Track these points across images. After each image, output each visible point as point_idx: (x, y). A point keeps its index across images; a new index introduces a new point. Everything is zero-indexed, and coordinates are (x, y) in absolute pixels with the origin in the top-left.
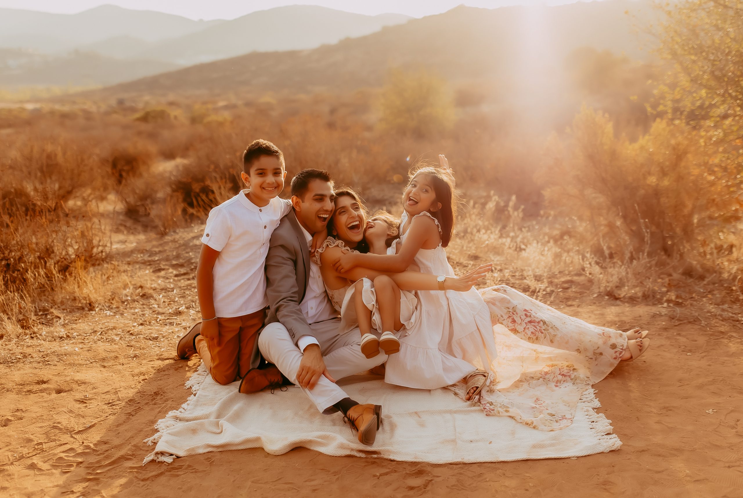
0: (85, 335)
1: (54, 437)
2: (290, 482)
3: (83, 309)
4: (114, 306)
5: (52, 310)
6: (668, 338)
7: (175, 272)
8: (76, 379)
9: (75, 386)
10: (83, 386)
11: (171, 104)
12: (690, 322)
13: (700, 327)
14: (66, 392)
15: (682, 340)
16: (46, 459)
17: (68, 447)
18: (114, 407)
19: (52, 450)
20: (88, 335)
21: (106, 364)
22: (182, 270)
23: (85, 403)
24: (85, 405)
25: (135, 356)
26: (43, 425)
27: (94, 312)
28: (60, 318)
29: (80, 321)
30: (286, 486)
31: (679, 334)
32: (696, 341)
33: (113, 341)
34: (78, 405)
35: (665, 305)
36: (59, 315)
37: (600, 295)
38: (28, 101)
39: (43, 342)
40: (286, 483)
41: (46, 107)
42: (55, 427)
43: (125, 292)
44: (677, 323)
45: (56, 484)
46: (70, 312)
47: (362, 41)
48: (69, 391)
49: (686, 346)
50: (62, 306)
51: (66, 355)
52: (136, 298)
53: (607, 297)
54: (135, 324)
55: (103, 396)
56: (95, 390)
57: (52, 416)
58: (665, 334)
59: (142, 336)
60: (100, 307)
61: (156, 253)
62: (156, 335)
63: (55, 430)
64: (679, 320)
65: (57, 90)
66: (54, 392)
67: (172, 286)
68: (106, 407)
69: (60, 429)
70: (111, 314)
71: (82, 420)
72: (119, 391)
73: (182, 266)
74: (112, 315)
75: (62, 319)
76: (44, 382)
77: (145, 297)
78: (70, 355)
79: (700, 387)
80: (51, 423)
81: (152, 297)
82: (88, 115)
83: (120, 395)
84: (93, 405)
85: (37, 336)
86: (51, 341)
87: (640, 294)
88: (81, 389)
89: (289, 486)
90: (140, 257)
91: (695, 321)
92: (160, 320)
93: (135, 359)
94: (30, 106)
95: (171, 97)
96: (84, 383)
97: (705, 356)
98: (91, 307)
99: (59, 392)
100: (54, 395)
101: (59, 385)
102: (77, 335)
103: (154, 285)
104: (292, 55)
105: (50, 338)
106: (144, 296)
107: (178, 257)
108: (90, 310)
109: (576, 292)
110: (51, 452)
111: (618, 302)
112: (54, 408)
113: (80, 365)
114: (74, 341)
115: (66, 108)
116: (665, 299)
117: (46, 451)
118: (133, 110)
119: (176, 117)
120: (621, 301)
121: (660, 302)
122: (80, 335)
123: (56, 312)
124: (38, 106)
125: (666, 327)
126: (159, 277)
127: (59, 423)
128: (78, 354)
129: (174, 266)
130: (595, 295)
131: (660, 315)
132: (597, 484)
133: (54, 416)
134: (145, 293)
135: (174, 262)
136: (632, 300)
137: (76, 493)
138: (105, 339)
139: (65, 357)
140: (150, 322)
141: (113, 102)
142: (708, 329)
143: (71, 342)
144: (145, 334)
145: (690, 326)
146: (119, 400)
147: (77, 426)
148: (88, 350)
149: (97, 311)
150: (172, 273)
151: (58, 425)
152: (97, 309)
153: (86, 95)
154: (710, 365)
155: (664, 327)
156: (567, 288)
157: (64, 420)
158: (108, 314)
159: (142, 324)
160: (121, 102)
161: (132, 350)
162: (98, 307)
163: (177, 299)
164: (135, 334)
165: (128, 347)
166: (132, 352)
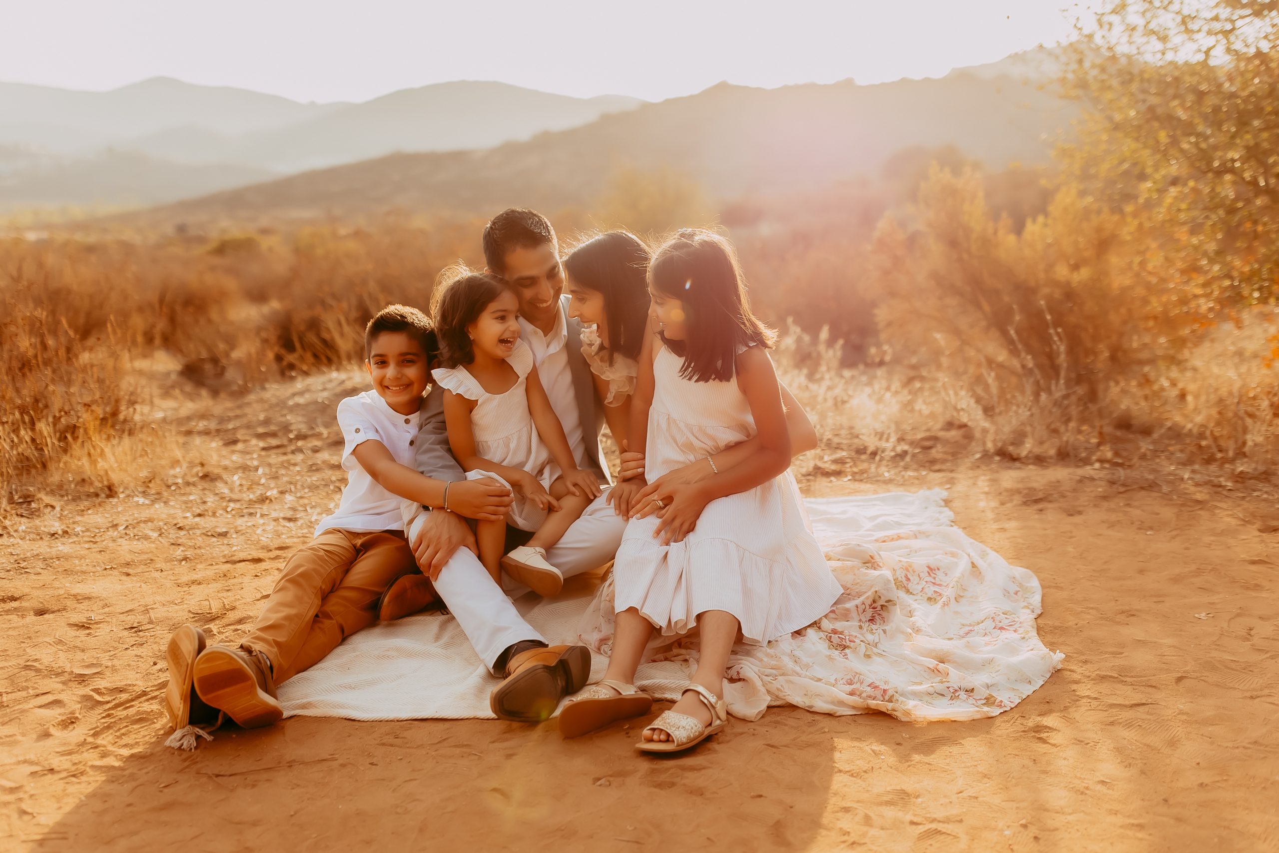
0: (97, 531)
1: (24, 684)
2: (465, 743)
3: (97, 495)
4: (153, 492)
5: (39, 495)
6: (1109, 510)
7: (262, 444)
8: (73, 592)
9: (69, 603)
10: (86, 603)
11: (265, 231)
12: (1142, 488)
13: (1160, 495)
14: (53, 612)
15: (1136, 513)
16: (6, 719)
17: (50, 698)
18: (141, 633)
19: (19, 704)
20: (102, 530)
21: (130, 571)
22: (274, 442)
23: (88, 628)
24: (88, 631)
25: (185, 559)
26: (6, 664)
27: (116, 500)
28: (53, 507)
29: (90, 512)
30: (458, 751)
31: (1128, 505)
32: (1158, 514)
33: (146, 538)
34: (72, 632)
35: (1097, 465)
36: (54, 503)
37: (986, 456)
38: (30, 228)
39: (20, 541)
40: (456, 746)
41: (61, 236)
42: (27, 667)
43: (172, 472)
44: (1122, 489)
45: (21, 758)
46: (74, 500)
47: (569, 137)
48: (59, 611)
49: (1142, 522)
50: (59, 490)
51: (58, 558)
52: (191, 480)
53: (997, 458)
54: (188, 515)
55: (123, 617)
56: (107, 610)
57: (24, 650)
58: (1105, 504)
59: (198, 532)
60: (127, 492)
61: (229, 419)
62: (224, 530)
63: (28, 672)
64: (1123, 485)
65: (78, 210)
66: (32, 613)
67: (256, 463)
68: (126, 633)
69: (38, 670)
70: (147, 502)
71: (79, 655)
72: (152, 609)
73: (274, 435)
74: (148, 505)
75: (58, 509)
76: (13, 599)
77: (207, 479)
78: (67, 559)
79: (1176, 580)
80: (22, 662)
81: (220, 478)
82: (128, 248)
83: (152, 614)
84: (103, 632)
85: (9, 533)
86: (34, 540)
87: (1052, 452)
88: (83, 608)
89: (464, 750)
90: (202, 425)
91: (1151, 486)
92: (232, 510)
93: (183, 563)
94: (31, 236)
95: (264, 221)
96: (89, 598)
97: (1177, 535)
98: (111, 491)
99: (41, 613)
100: (31, 618)
101: (41, 603)
102: (83, 532)
103: (226, 462)
104: (458, 157)
105: (32, 536)
106: (205, 477)
107: (267, 422)
108: (108, 496)
109: (945, 453)
110: (16, 708)
111: (1017, 464)
112: (30, 638)
113: (83, 572)
114: (76, 539)
115: (92, 239)
116: (1094, 458)
117: (8, 706)
118: (201, 240)
119: (270, 249)
120: (1023, 463)
121: (1086, 462)
122: (88, 530)
123: (48, 499)
124: (45, 235)
125: (1106, 494)
126: (233, 452)
127: (36, 660)
128: (81, 558)
129: (260, 436)
130: (978, 456)
131: (1092, 479)
132: (1024, 731)
133: (28, 650)
134: (208, 472)
135: (261, 430)
136: (1039, 460)
137: (59, 772)
138: (132, 535)
139: (57, 562)
140: (214, 513)
141: (169, 230)
142: (1175, 497)
143: (71, 541)
144: (204, 528)
145: (1143, 493)
146: (151, 622)
147: (69, 665)
148: (101, 551)
149: (120, 499)
150: (257, 445)
151: (35, 664)
152: (122, 496)
153: (126, 218)
154: (1187, 549)
155: (1101, 494)
156: (930, 448)
157: (46, 656)
158: (141, 503)
159: (200, 515)
160: (181, 229)
161: (180, 550)
162: (123, 492)
163: (263, 481)
164: (187, 528)
165: (173, 547)
166: (179, 552)
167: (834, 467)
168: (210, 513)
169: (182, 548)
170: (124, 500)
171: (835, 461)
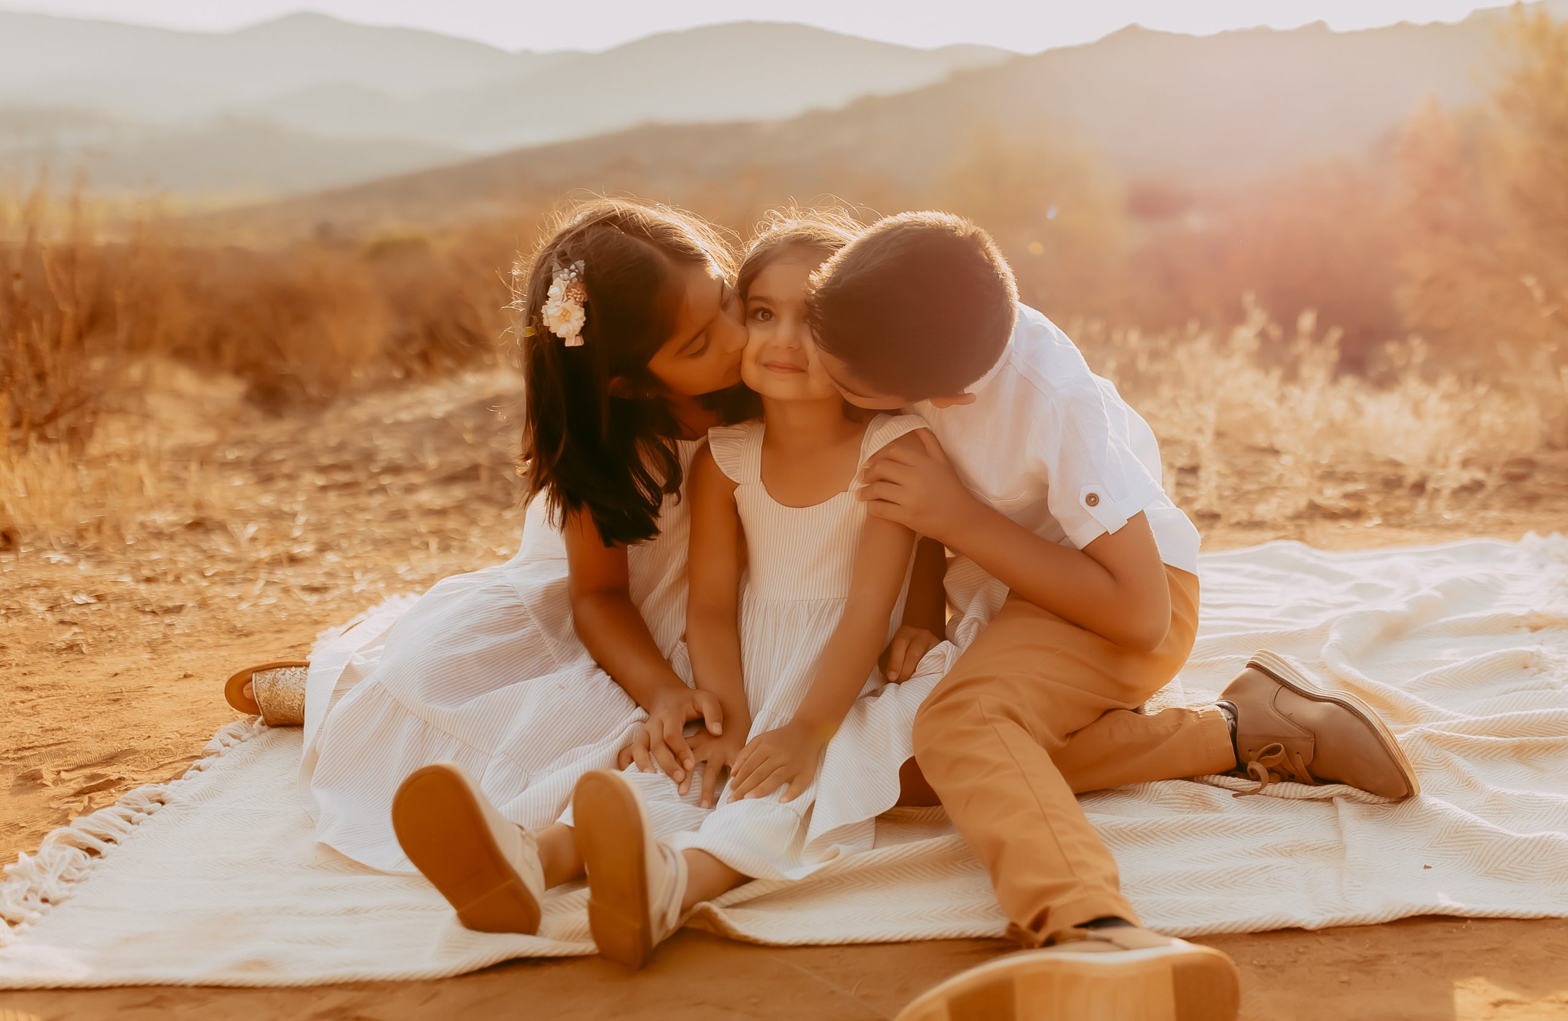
4: (88, 545)
7: (321, 481)
22: (341, 477)
27: (11, 556)
52: (169, 529)
54: (129, 578)
59: (127, 605)
60: (39, 544)
61: (280, 447)
62: (180, 603)
67: (298, 508)
70: (67, 560)
73: (346, 467)
74: (67, 565)
77: (198, 528)
81: (222, 527)
90: (232, 454)
98: (7, 540)
103: (244, 505)
106: (197, 525)
107: (341, 447)
126: (266, 492)
129: (323, 470)
134: (203, 519)
135: (326, 460)
140: (177, 579)
144: (143, 599)
149: (20, 556)
150: (311, 482)
152: (23, 550)
158: (53, 561)
159: (148, 580)
160: (324, 229)
161: (71, 633)
162: (30, 544)
163: (297, 533)
164: (109, 598)
165: (62, 627)
166: (68, 635)
167: (1345, 504)
168: (170, 578)
169: (75, 629)
170: (26, 558)
171: (1347, 496)
